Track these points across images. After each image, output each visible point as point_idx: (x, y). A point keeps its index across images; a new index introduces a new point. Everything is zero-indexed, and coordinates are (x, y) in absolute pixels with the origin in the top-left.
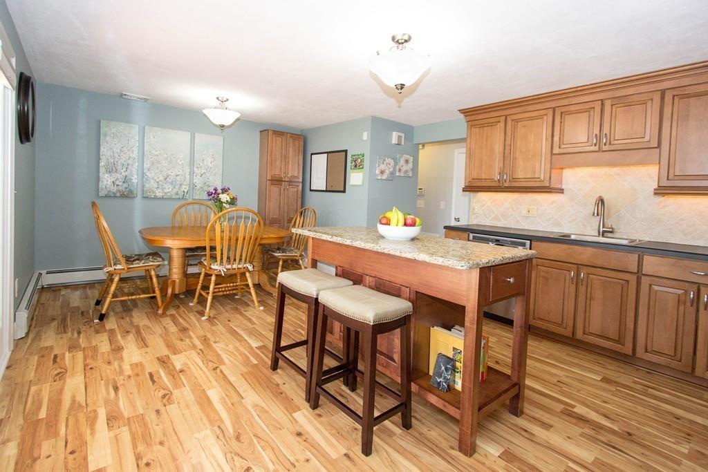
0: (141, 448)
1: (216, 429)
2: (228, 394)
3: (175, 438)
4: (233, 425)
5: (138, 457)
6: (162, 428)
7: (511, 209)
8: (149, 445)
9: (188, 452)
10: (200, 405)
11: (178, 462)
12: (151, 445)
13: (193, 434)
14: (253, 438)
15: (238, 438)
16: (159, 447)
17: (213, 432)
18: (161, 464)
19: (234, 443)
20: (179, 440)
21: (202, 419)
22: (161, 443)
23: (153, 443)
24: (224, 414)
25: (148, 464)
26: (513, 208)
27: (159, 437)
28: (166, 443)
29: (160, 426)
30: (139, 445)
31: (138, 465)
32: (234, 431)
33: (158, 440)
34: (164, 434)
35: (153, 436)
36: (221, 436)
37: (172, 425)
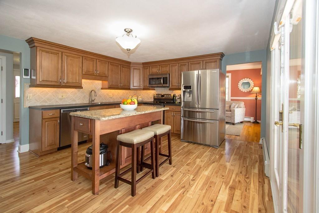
0: (210, 208)
1: (184, 194)
2: (163, 201)
3: (198, 202)
4: (180, 191)
5: (213, 205)
6: (197, 210)
7: (53, 96)
8: (207, 207)
9: (199, 195)
10: (176, 207)
11: (204, 195)
12: (206, 206)
13: (192, 198)
14: (181, 184)
15: (184, 187)
16: (205, 203)
17: (186, 194)
18: (209, 198)
19: (186, 187)
20: (197, 201)
21: (184, 201)
22: (203, 204)
23: (205, 206)
24: (176, 196)
25: (212, 201)
26: (54, 95)
27: (202, 207)
28: (202, 202)
29: (198, 211)
30: (210, 210)
31: (215, 203)
32: (182, 189)
33: (203, 206)
34: (199, 206)
35: (203, 209)
36: (187, 191)
37: (194, 207)
